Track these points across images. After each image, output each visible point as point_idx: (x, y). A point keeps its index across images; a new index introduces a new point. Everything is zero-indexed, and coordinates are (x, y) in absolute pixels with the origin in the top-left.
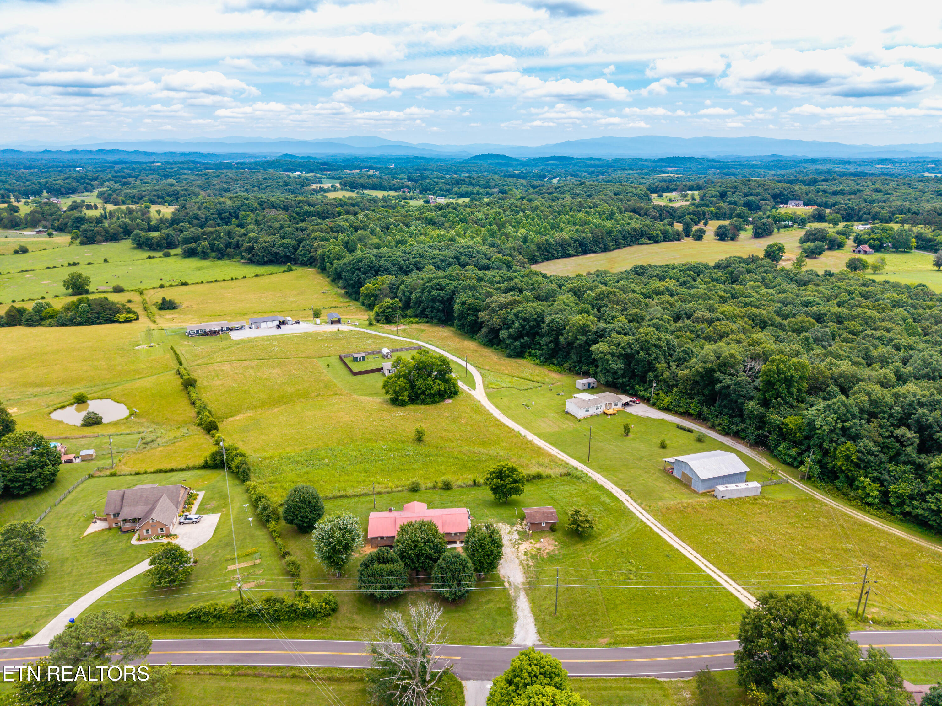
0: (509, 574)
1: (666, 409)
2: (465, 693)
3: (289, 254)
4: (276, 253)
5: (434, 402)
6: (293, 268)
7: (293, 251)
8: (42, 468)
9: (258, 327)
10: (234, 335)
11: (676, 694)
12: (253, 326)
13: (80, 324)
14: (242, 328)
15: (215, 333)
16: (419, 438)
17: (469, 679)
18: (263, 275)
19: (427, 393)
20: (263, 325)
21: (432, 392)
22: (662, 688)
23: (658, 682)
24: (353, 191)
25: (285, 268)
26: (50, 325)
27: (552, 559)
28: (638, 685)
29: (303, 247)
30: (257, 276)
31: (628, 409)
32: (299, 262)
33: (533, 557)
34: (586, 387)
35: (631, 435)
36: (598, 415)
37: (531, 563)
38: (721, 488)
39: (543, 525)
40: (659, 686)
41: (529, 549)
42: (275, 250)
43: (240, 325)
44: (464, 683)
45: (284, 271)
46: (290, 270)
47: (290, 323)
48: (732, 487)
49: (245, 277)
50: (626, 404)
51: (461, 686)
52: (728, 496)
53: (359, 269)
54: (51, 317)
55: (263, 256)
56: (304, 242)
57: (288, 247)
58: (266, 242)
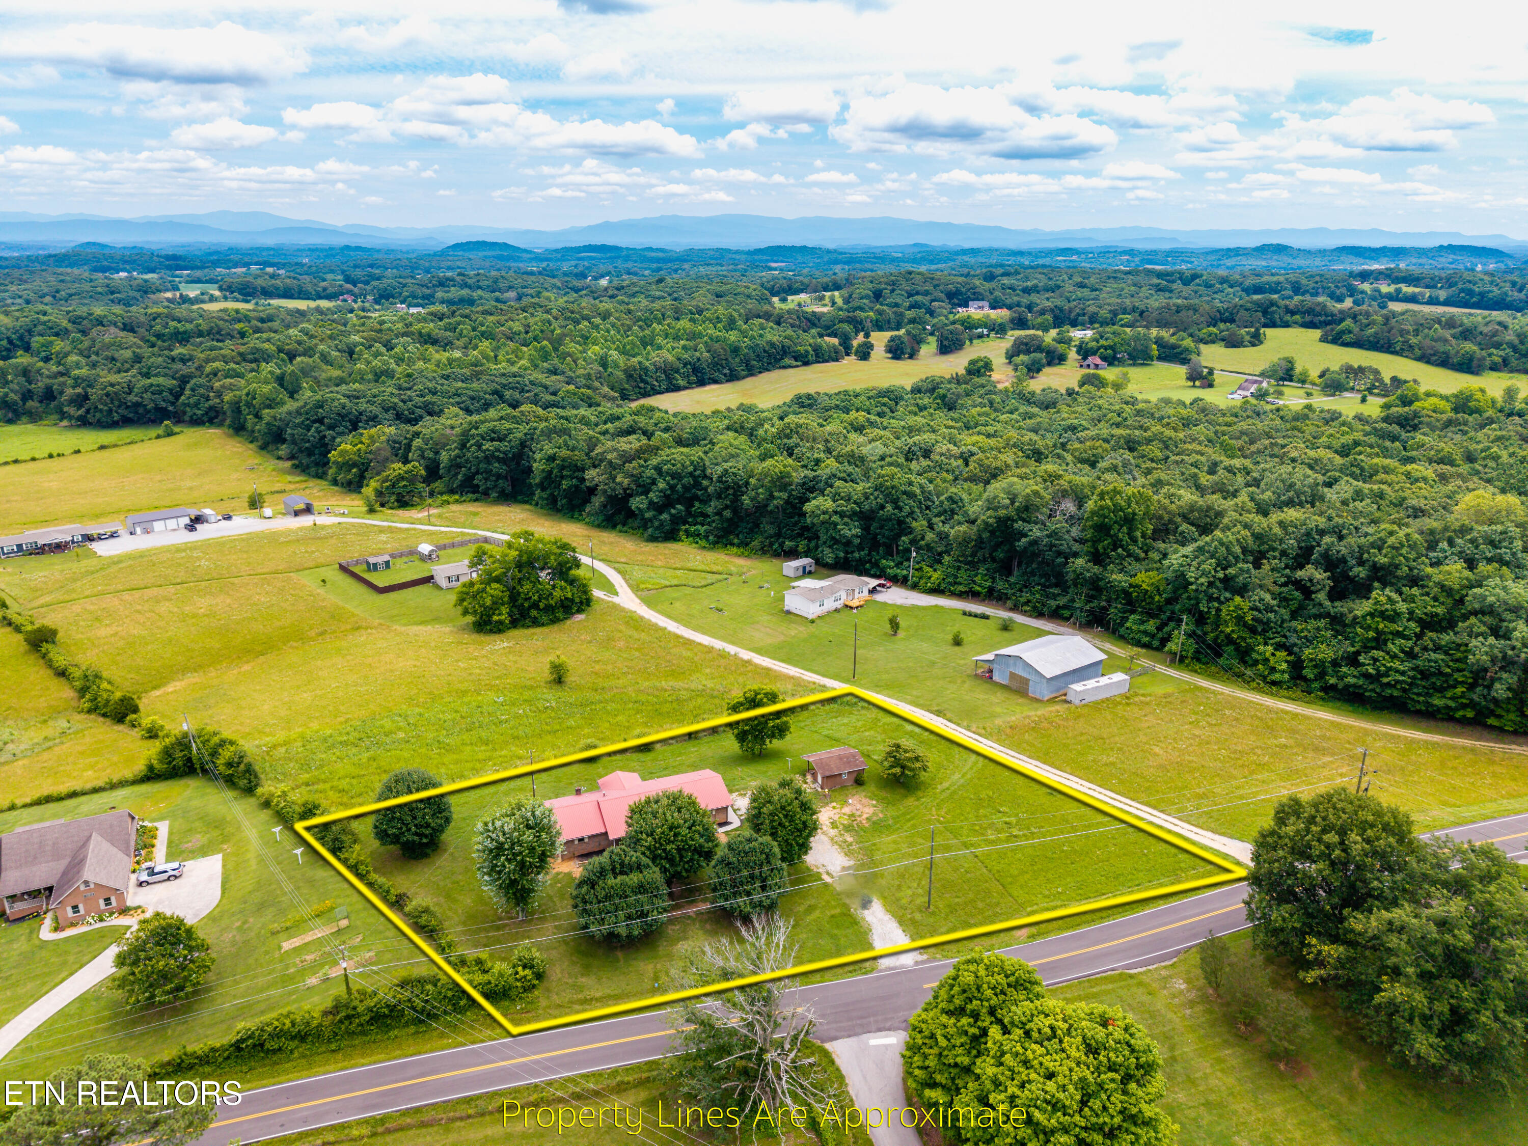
0: (822, 861)
1: (936, 591)
2: (838, 1061)
3: (164, 405)
4: (137, 405)
5: (555, 621)
6: (176, 429)
7: (171, 398)
9: (147, 531)
10: (101, 548)
11: (1165, 988)
12: (138, 530)
14: (113, 535)
15: (59, 547)
16: (559, 677)
17: (835, 1038)
18: (115, 446)
19: (542, 605)
20: (158, 526)
21: (552, 602)
22: (1140, 984)
23: (1131, 976)
24: (248, 302)
25: (160, 431)
27: (878, 826)
28: (1104, 987)
29: (193, 390)
30: (102, 447)
31: (879, 597)
32: (187, 418)
33: (848, 828)
34: (800, 572)
35: (901, 634)
36: (837, 610)
37: (849, 839)
38: (1077, 687)
39: (845, 777)
40: (1134, 981)
41: (836, 817)
42: (133, 398)
43: (109, 530)
44: (828, 1046)
45: (158, 437)
46: (170, 434)
47: (213, 519)
48: (1091, 684)
49: (78, 452)
50: (873, 591)
51: (826, 1054)
52: (1089, 698)
53: (320, 421)
55: (111, 410)
56: (193, 382)
57: (160, 392)
58: (112, 385)
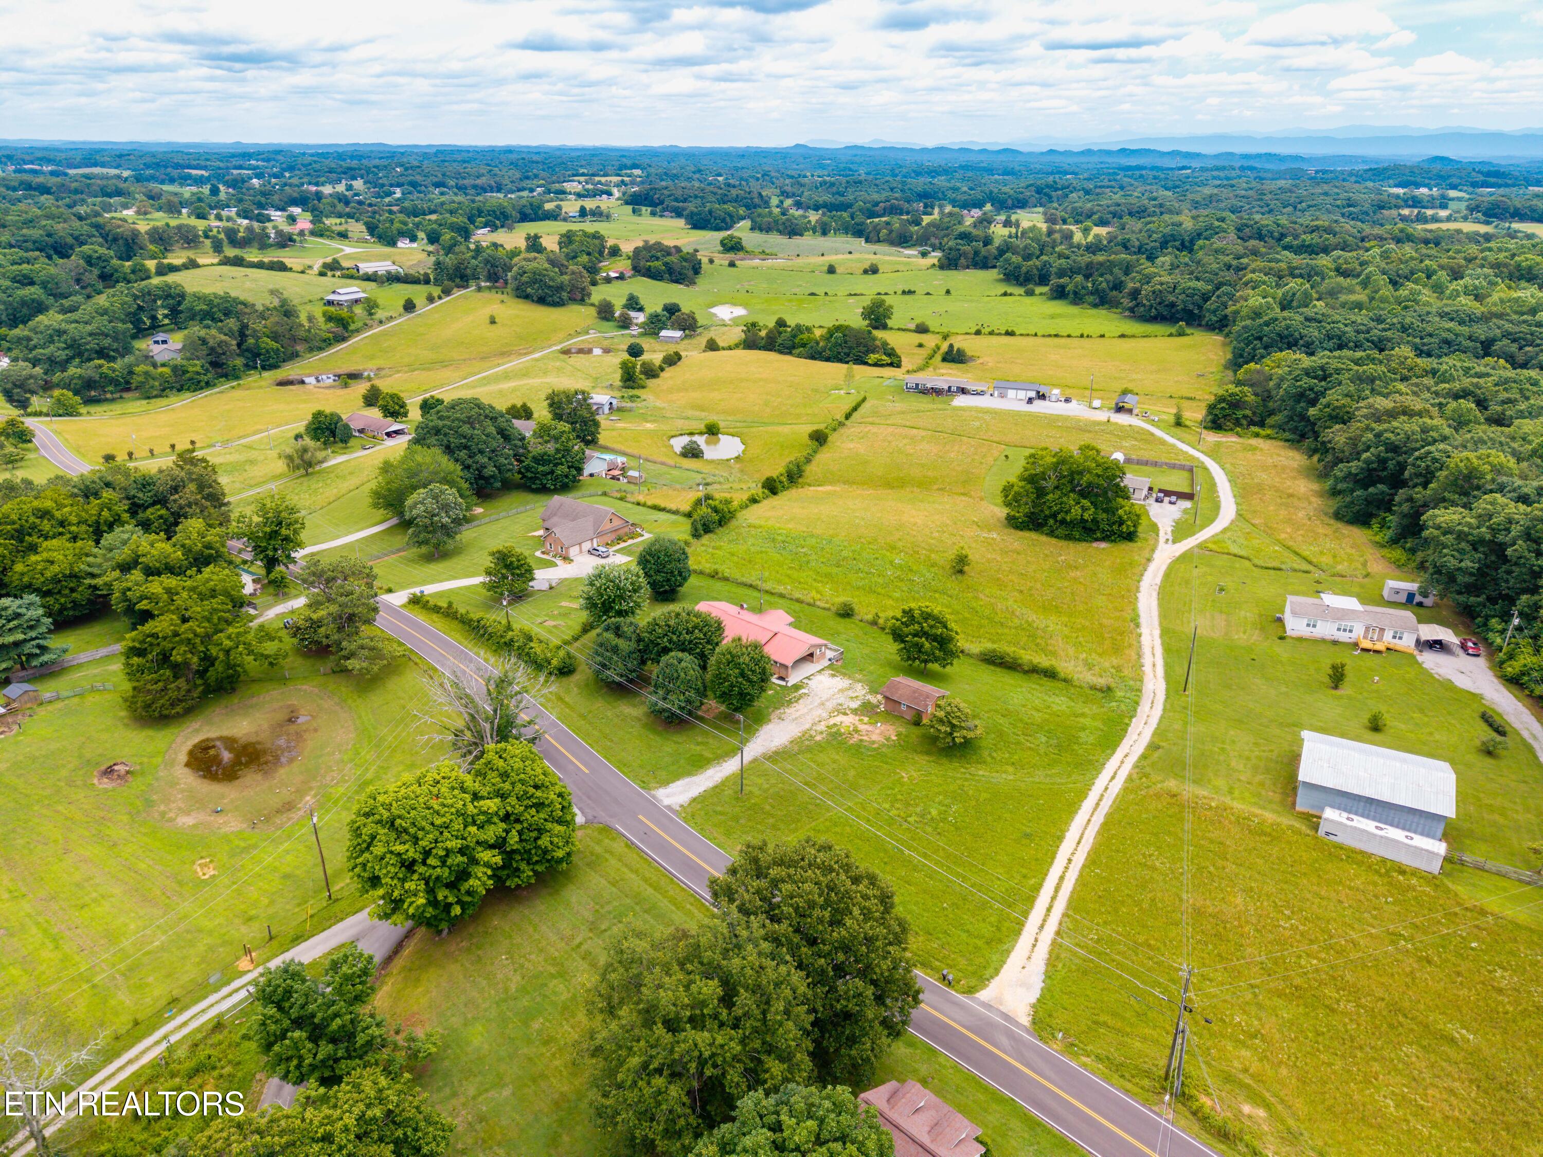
3: (1191, 307)
4: (1173, 305)
6: (1188, 331)
7: (1200, 302)
8: (556, 465)
9: (1002, 396)
10: (960, 401)
12: (996, 394)
13: (828, 359)
14: (981, 393)
15: (937, 392)
16: (961, 568)
18: (1133, 336)
20: (1011, 393)
21: (1068, 518)
25: (1173, 330)
26: (799, 356)
29: (1218, 297)
30: (1123, 336)
31: (1428, 656)
32: (1203, 323)
34: (1403, 598)
37: (815, 739)
38: (1330, 814)
39: (904, 708)
42: (1172, 298)
43: (980, 389)
45: (1171, 335)
46: (1181, 334)
47: (1053, 398)
48: (1369, 825)
49: (1102, 336)
50: (1437, 645)
52: (1341, 838)
54: (804, 345)
55: (1151, 306)
56: (1224, 288)
57: (1193, 295)
58: (1162, 284)
